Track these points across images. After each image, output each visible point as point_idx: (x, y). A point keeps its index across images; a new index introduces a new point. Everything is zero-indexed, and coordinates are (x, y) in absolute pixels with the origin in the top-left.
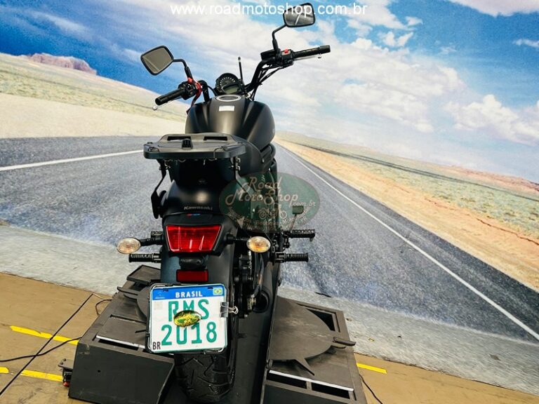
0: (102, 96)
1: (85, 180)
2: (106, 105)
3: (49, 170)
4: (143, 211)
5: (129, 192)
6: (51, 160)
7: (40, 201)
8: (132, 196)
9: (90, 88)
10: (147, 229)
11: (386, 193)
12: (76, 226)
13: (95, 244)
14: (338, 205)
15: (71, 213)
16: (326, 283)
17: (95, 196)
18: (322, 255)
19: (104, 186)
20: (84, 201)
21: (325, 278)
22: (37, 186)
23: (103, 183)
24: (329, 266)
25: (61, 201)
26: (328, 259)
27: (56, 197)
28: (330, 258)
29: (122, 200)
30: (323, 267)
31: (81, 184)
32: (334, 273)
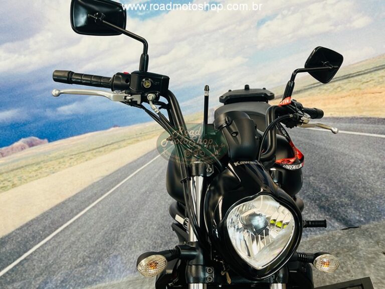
0: (63, 157)
1: (90, 231)
2: (70, 163)
3: (60, 238)
4: (150, 232)
5: (131, 223)
7: (68, 265)
8: (135, 224)
9: (51, 156)
10: (163, 246)
11: (358, 105)
12: (107, 271)
14: (317, 140)
15: (96, 263)
16: (347, 216)
17: (106, 240)
18: (329, 193)
19: (108, 228)
20: (100, 248)
21: (343, 213)
22: (59, 255)
23: (106, 226)
24: (341, 200)
25: (83, 257)
26: (336, 194)
27: (77, 256)
28: (338, 192)
29: (129, 232)
30: (336, 203)
31: (90, 237)
32: (349, 204)
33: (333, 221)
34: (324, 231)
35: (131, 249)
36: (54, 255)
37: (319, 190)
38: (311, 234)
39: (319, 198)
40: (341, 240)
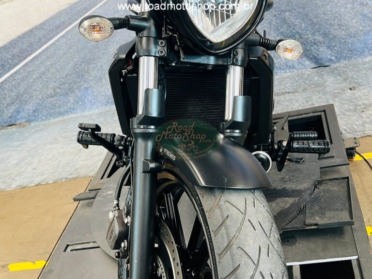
1: (60, 62)
3: (30, 67)
5: (101, 55)
6: (25, 58)
7: (39, 95)
12: (78, 103)
13: (100, 111)
15: (67, 94)
16: (318, 55)
17: (76, 71)
18: (303, 30)
19: (77, 60)
20: (70, 80)
21: (315, 51)
22: (30, 84)
23: (76, 57)
24: (315, 37)
25: (54, 88)
26: (310, 31)
27: (48, 86)
28: (312, 29)
29: (99, 64)
30: (309, 41)
31: (59, 67)
32: (323, 42)
33: (304, 59)
34: (293, 70)
35: (101, 82)
36: (25, 85)
37: (293, 27)
38: (280, 72)
39: (293, 35)
40: (310, 78)
